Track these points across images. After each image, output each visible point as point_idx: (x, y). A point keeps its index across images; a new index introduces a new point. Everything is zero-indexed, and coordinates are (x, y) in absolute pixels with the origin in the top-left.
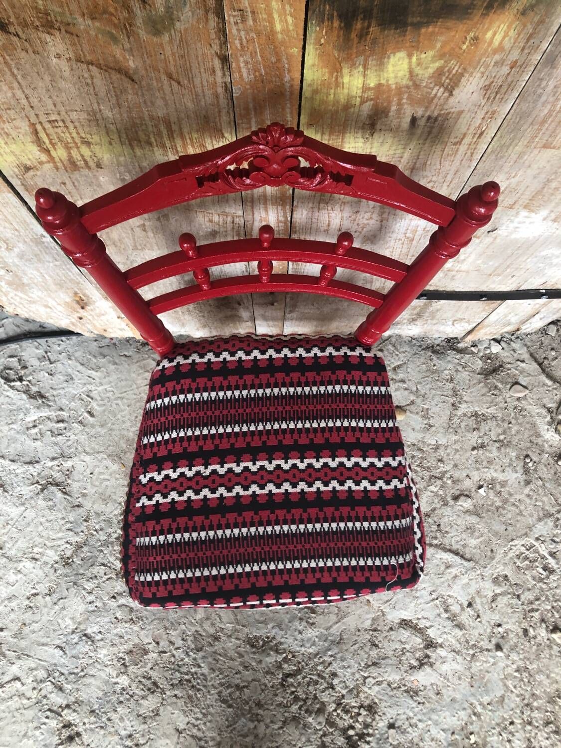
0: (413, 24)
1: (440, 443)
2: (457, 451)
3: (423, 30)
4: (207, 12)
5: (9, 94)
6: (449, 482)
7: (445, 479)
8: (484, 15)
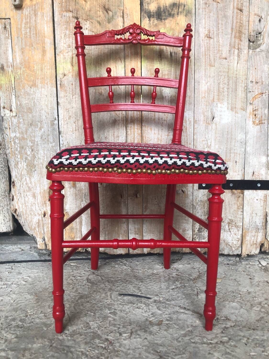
0: (163, 19)
1: (250, 291)
2: (263, 294)
3: (166, 21)
4: (120, 16)
5: (71, 41)
6: (266, 306)
7: (262, 305)
8: (178, 17)
